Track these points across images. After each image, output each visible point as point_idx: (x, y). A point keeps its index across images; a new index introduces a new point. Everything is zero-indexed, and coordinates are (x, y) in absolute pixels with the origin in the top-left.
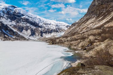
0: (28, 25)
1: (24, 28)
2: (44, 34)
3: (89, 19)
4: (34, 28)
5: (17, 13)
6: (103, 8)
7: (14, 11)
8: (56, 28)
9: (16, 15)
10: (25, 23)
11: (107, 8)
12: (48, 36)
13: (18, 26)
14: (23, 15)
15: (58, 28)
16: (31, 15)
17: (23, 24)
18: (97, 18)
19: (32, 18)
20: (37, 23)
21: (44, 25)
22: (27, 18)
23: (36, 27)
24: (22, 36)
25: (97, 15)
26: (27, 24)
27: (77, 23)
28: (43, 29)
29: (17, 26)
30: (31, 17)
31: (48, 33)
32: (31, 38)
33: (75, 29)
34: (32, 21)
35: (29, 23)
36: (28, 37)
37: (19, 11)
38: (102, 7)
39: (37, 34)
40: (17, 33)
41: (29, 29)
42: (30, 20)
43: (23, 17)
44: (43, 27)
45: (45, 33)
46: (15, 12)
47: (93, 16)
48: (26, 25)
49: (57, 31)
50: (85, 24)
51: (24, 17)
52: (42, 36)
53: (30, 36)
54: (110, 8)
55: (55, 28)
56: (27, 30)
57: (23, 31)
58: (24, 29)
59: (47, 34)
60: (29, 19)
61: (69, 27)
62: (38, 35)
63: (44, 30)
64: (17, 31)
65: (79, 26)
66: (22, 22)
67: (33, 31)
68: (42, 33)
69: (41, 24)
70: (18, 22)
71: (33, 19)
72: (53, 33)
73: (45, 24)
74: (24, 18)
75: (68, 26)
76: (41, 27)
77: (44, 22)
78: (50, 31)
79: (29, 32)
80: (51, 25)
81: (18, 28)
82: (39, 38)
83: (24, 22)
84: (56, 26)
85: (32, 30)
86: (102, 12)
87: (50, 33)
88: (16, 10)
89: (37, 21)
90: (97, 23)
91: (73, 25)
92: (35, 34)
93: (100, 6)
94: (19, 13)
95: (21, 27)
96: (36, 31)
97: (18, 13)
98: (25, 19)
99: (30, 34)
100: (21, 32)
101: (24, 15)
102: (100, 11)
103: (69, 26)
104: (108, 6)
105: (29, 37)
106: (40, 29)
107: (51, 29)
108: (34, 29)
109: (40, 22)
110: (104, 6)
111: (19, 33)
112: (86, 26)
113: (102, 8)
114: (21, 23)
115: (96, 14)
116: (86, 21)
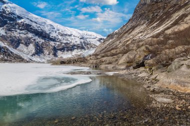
0: (30, 35)
1: (23, 41)
2: (59, 53)
3: (136, 26)
4: (40, 41)
5: (7, 13)
6: (159, 8)
7: (3, 9)
8: (81, 43)
9: (6, 17)
10: (23, 31)
11: (165, 8)
12: (67, 56)
13: (11, 37)
14: (20, 18)
15: (84, 43)
16: (36, 19)
17: (20, 33)
18: (148, 25)
19: (36, 23)
20: (46, 33)
21: (60, 37)
22: (28, 23)
23: (45, 40)
24: (16, 55)
25: (150, 20)
26: (27, 33)
27: (116, 34)
28: (58, 43)
29: (8, 38)
30: (36, 21)
31: (68, 51)
32: (35, 58)
33: (113, 43)
34: (36, 28)
35: (32, 32)
36: (29, 56)
37: (13, 9)
38: (158, 6)
39: (46, 52)
40: (7, 49)
41: (31, 42)
42: (35, 26)
43: (20, 21)
44: (58, 40)
45: (61, 51)
46: (4, 12)
47: (142, 22)
48: (25, 36)
49: (83, 48)
50: (129, 35)
51: (22, 20)
52: (55, 55)
53: (33, 55)
54: (170, 8)
55: (79, 43)
56: (27, 44)
57: (20, 47)
58: (22, 43)
59: (66, 52)
60: (31, 26)
61: (102, 41)
62: (49, 54)
63: (59, 46)
64: (7, 46)
65: (119, 38)
66: (18, 31)
67: (39, 46)
68: (55, 50)
69: (53, 35)
70: (9, 30)
71: (38, 25)
72: (76, 50)
73: (62, 35)
74: (22, 22)
75: (101, 39)
76: (54, 40)
77: (60, 31)
78: (69, 48)
79: (32, 47)
80: (73, 37)
81: (10, 40)
82: (49, 59)
83: (21, 30)
84: (81, 38)
85: (37, 45)
86: (157, 15)
87: (71, 50)
88: (6, 8)
89: (47, 29)
90: (149, 32)
91: (110, 36)
92: (43, 52)
93: (153, 4)
94: (12, 14)
95: (16, 40)
96: (45, 46)
97: (9, 13)
98: (23, 25)
99: (34, 51)
100: (16, 48)
101: (22, 18)
102: (154, 13)
103: (104, 39)
104: (167, 6)
105: (31, 57)
106: (52, 43)
107: (72, 44)
108: (41, 43)
109: (53, 31)
110: (160, 5)
111: (11, 49)
112: (131, 37)
113: (156, 8)
114: (16, 31)
115: (147, 18)
116: (131, 30)
